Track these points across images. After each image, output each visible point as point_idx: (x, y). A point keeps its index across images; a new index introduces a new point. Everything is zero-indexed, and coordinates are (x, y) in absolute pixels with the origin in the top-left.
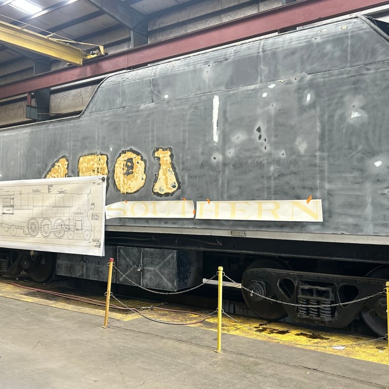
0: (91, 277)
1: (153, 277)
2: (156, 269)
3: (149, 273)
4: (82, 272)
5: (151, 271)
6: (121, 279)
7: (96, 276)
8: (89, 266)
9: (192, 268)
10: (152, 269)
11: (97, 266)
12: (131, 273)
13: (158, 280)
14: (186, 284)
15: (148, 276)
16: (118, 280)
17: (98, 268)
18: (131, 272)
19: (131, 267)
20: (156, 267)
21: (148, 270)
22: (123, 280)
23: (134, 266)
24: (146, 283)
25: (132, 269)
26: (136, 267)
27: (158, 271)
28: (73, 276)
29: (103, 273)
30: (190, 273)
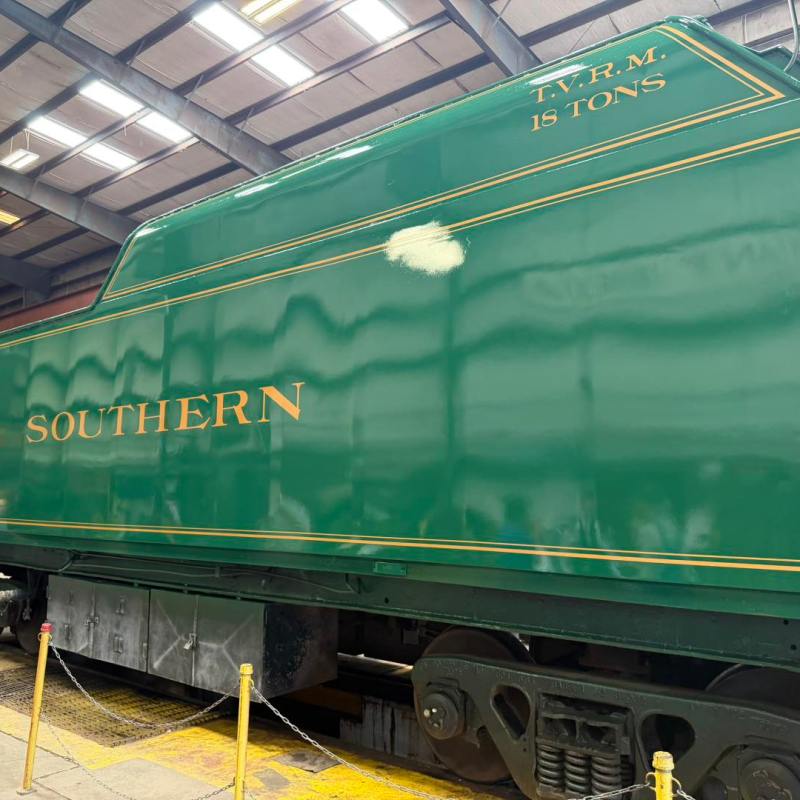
0: (102, 654)
1: (216, 665)
2: (223, 646)
3: (208, 654)
4: (86, 643)
5: (212, 651)
6: (156, 665)
7: (112, 653)
8: (100, 630)
9: (308, 642)
10: (213, 646)
11: (115, 631)
12: (174, 653)
13: (227, 672)
14: (290, 682)
15: (206, 660)
16: (151, 666)
17: (116, 635)
18: (175, 648)
19: (175, 638)
20: (222, 642)
21: (207, 649)
22: (160, 668)
23: (179, 639)
24: (202, 677)
25: (175, 644)
26: (184, 639)
27: (224, 652)
28: (73, 650)
29: (124, 647)
30: (304, 655)
